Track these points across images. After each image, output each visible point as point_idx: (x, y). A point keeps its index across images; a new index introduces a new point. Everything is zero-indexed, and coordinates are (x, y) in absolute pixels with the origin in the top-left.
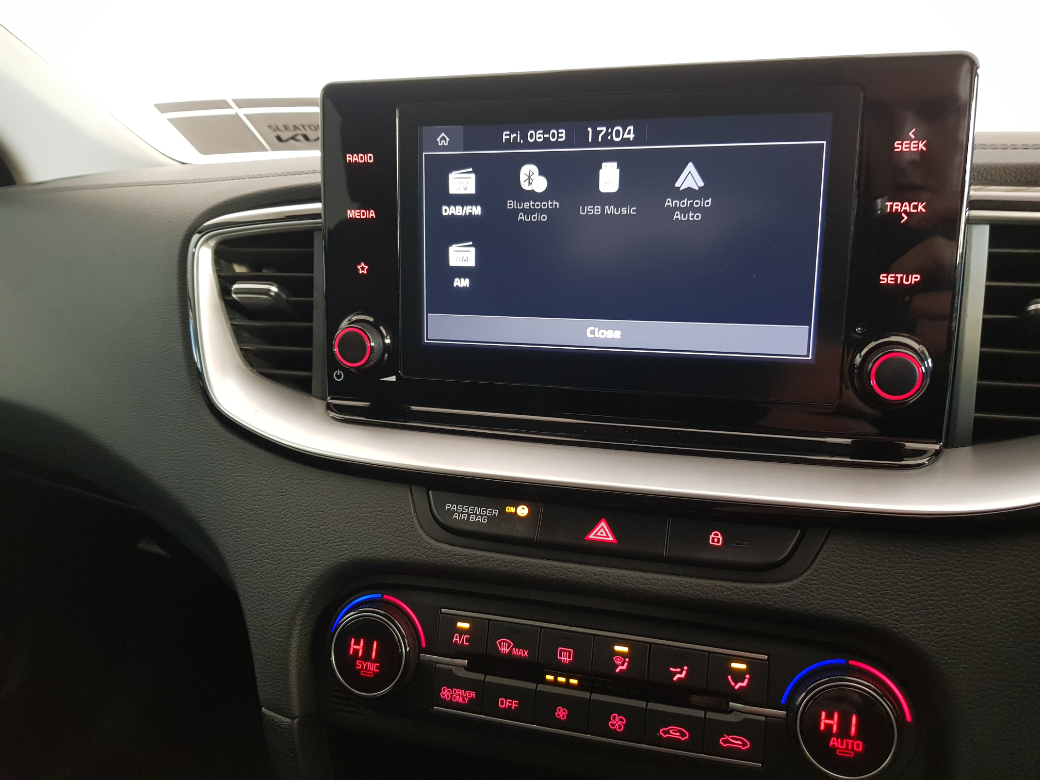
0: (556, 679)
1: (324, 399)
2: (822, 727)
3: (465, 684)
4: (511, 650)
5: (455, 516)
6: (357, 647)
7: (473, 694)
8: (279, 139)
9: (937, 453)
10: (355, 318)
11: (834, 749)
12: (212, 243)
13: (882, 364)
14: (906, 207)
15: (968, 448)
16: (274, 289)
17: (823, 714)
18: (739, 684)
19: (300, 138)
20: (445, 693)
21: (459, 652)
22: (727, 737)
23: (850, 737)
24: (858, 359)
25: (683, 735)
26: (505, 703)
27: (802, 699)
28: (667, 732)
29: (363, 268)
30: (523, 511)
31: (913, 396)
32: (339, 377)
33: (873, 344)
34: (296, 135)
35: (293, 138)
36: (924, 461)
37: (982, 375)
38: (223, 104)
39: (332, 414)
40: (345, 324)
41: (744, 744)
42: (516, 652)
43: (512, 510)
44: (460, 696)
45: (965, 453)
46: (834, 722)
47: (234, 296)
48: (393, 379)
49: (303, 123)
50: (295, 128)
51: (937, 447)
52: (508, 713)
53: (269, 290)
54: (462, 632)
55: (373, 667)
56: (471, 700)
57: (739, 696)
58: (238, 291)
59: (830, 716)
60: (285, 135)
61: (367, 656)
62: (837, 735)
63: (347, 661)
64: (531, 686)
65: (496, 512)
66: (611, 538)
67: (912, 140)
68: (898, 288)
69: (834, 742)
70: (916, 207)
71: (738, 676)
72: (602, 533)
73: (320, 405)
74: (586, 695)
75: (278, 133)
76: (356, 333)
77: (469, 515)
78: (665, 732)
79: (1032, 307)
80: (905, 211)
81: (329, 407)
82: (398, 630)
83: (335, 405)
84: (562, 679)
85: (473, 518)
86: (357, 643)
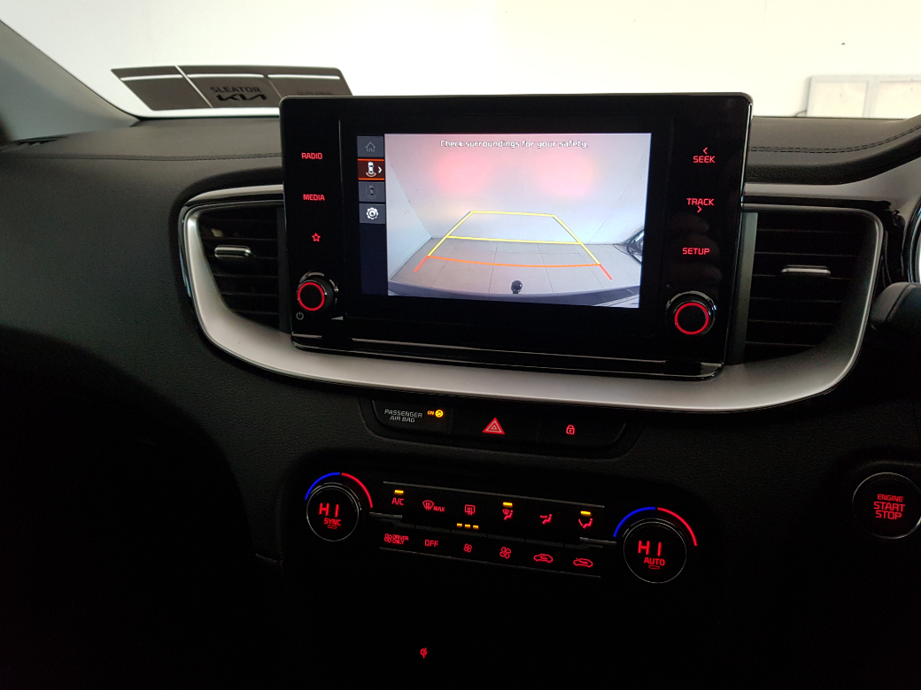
0: (464, 525)
1: (290, 333)
2: (639, 552)
3: (401, 532)
4: (433, 508)
5: (392, 418)
6: (324, 509)
7: (407, 538)
8: (220, 98)
9: (719, 370)
10: (310, 275)
11: (647, 564)
12: (196, 215)
13: (682, 310)
14: (701, 202)
15: (742, 365)
16: (248, 251)
17: (640, 542)
18: (586, 525)
19: (238, 97)
20: (388, 538)
21: (397, 509)
22: (578, 560)
23: (657, 557)
24: (668, 305)
25: (549, 559)
26: (429, 543)
27: (628, 533)
28: (539, 558)
29: (316, 238)
30: (439, 414)
31: (703, 330)
32: (300, 317)
33: (679, 295)
34: (235, 95)
35: (232, 97)
36: (712, 374)
37: (751, 315)
38: (172, 70)
39: (296, 344)
40: (304, 278)
41: (590, 564)
42: (435, 509)
43: (432, 413)
44: (398, 539)
45: (738, 369)
46: (647, 548)
47: (216, 256)
48: (341, 318)
49: (241, 86)
50: (234, 89)
51: (720, 365)
52: (431, 549)
53: (244, 252)
54: (398, 496)
55: (336, 522)
56: (406, 542)
57: (586, 533)
58: (219, 252)
59: (644, 544)
60: (225, 95)
61: (331, 515)
62: (649, 556)
63: (318, 520)
64: (448, 531)
65: (420, 415)
66: (500, 431)
67: (705, 155)
68: (695, 257)
69: (647, 560)
70: (707, 202)
71: (585, 519)
72: (494, 427)
73: (286, 337)
74: (484, 535)
75: (219, 93)
76: (313, 286)
77: (402, 417)
78: (537, 558)
79: (785, 270)
80: (700, 205)
81: (293, 339)
82: (353, 496)
83: (298, 338)
84: (468, 526)
85: (404, 419)
86: (324, 506)
